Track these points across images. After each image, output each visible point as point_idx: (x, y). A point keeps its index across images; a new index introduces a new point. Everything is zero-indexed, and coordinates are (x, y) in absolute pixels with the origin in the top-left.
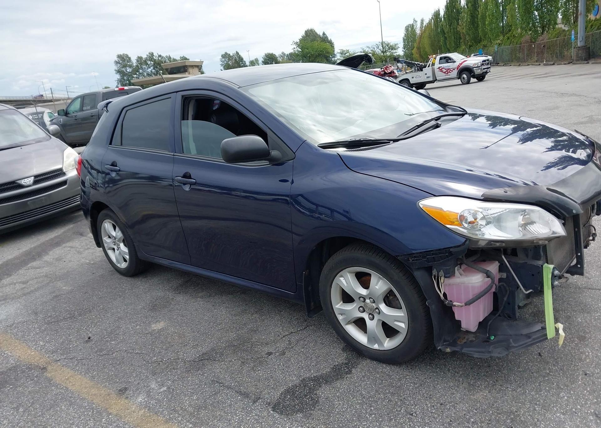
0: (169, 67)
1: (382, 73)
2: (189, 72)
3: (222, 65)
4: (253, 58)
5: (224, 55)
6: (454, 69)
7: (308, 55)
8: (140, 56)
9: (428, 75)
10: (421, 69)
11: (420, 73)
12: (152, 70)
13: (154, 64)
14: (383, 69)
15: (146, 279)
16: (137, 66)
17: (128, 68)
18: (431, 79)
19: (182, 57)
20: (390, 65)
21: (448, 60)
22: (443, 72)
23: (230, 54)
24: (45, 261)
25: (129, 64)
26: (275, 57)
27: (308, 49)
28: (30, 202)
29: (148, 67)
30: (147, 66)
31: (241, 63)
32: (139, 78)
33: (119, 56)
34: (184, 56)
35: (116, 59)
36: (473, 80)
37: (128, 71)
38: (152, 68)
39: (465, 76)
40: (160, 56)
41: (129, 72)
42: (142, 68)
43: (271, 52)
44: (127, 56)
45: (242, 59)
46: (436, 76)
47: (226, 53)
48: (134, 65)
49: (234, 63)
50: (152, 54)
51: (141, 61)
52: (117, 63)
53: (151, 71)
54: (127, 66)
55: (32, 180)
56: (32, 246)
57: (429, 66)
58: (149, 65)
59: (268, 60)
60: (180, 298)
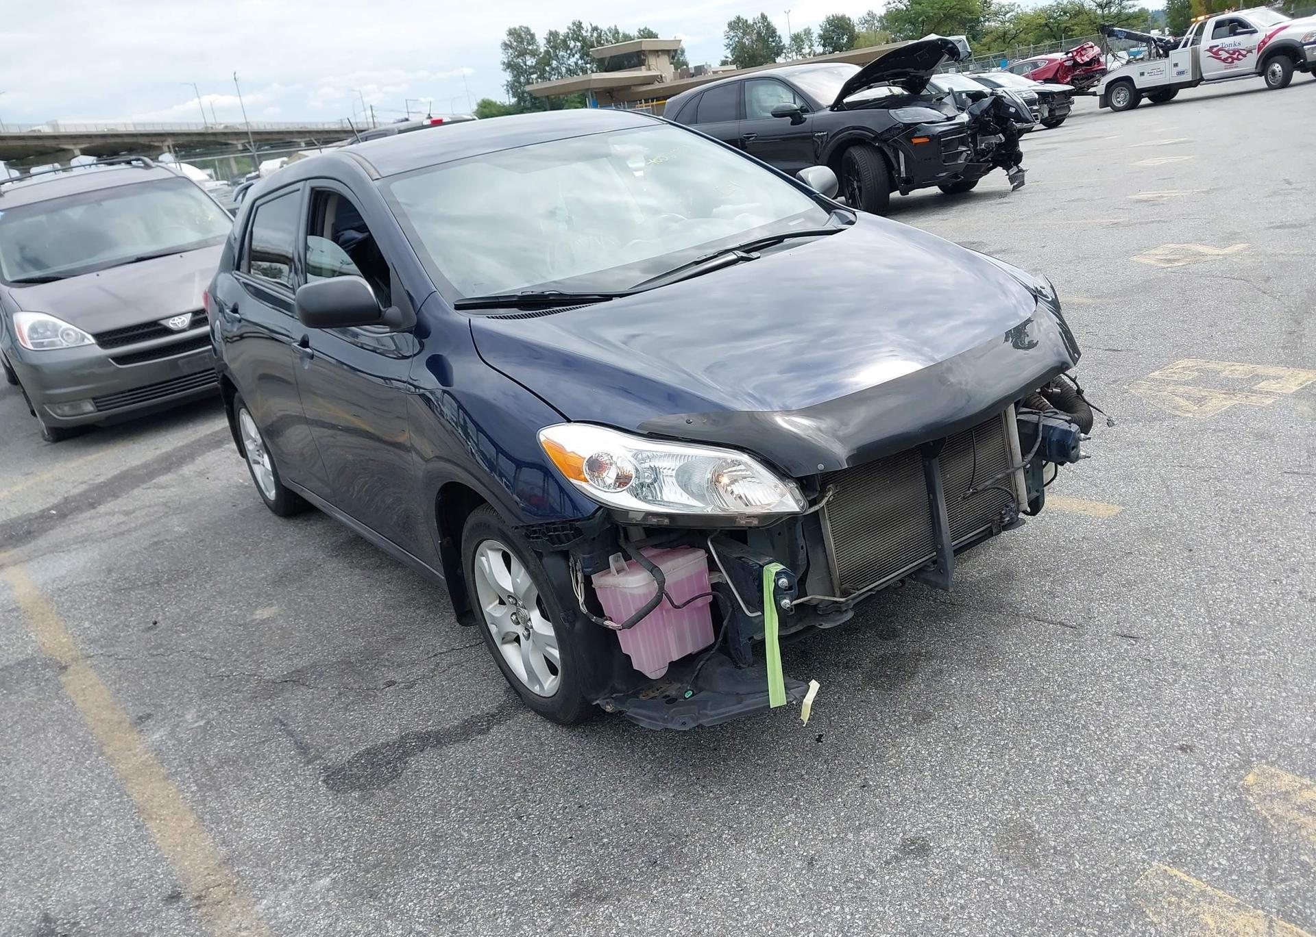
0: (607, 55)
1: (1067, 64)
2: (649, 66)
3: (728, 46)
4: (798, 29)
5: (734, 22)
6: (1250, 51)
7: (920, 20)
8: (553, 30)
9: (1179, 69)
10: (1165, 49)
11: (1162, 63)
12: (578, 60)
13: (582, 47)
14: (1070, 55)
15: (305, 523)
16: (547, 52)
17: (528, 57)
18: (1188, 77)
19: (643, 31)
20: (1091, 43)
21: (1237, 27)
22: (1220, 59)
23: (747, 21)
24: (181, 475)
25: (530, 48)
26: (849, 24)
27: (920, 5)
28: (182, 361)
29: (570, 54)
30: (569, 52)
31: (770, 39)
32: (549, 80)
33: (512, 33)
34: (646, 29)
35: (506, 38)
36: (1297, 76)
37: (529, 63)
38: (577, 56)
39: (1277, 67)
40: (595, 29)
41: (531, 67)
42: (557, 56)
43: (840, 14)
44: (528, 31)
45: (774, 32)
46: (1203, 70)
47: (738, 18)
48: (542, 50)
49: (756, 40)
50: (579, 26)
51: (555, 41)
52: (506, 46)
53: (576, 64)
54: (526, 53)
55: (186, 320)
56: (179, 445)
57: (1185, 46)
58: (571, 50)
59: (833, 31)
60: (332, 566)
